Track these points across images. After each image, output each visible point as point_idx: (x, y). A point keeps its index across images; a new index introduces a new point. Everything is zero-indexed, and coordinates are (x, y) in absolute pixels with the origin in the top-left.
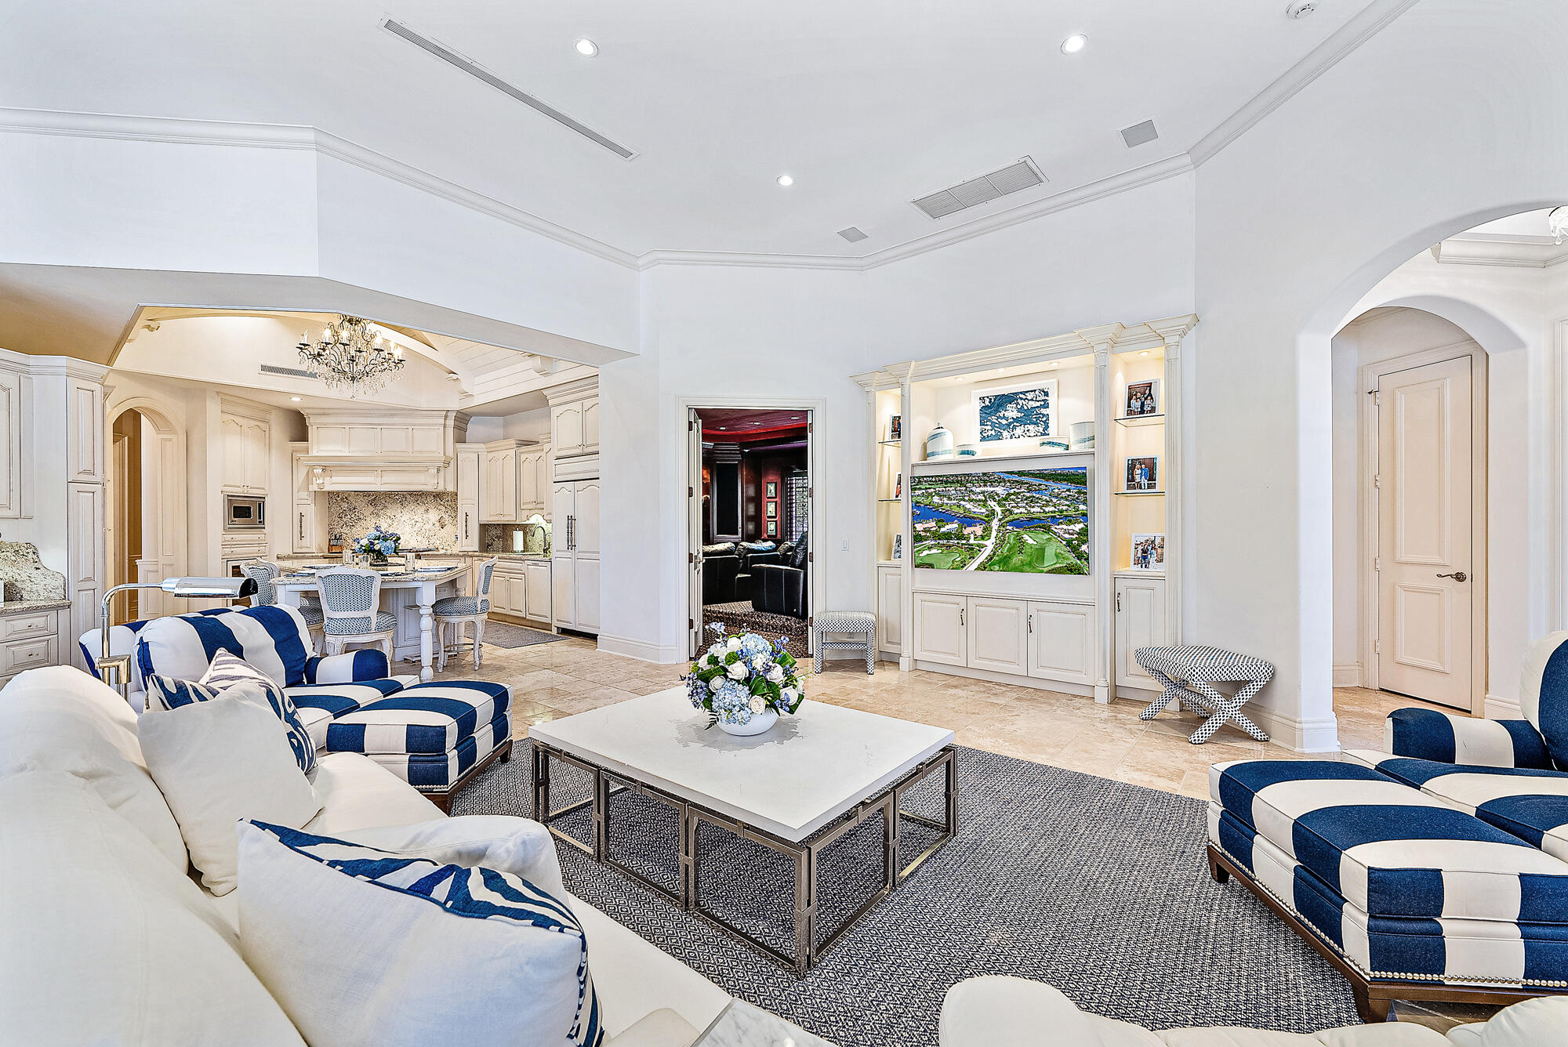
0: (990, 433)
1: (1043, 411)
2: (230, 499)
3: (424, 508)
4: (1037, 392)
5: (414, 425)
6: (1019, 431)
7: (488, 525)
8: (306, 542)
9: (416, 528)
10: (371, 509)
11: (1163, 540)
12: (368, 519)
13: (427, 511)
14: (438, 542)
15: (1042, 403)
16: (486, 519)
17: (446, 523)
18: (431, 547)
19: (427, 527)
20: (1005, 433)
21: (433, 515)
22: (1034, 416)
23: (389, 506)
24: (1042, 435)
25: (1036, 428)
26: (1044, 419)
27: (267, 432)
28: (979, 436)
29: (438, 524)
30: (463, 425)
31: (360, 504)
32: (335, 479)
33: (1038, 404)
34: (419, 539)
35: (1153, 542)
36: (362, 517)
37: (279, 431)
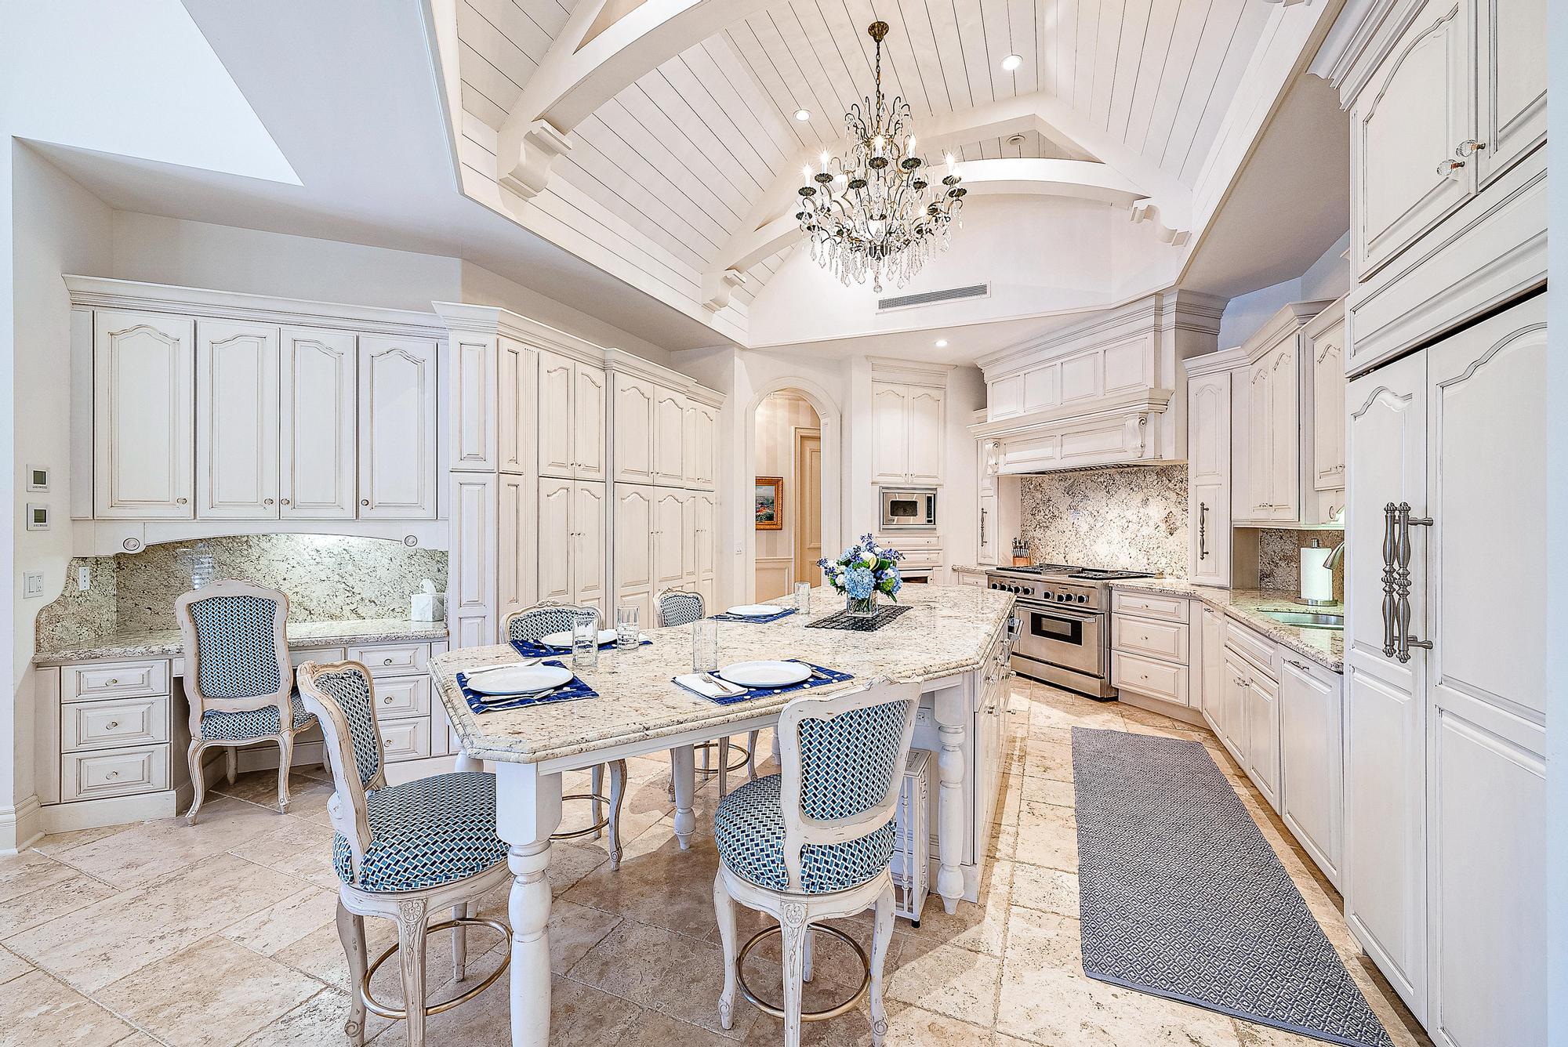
2: (885, 491)
3: (1140, 496)
5: (1105, 343)
7: (1263, 530)
8: (990, 548)
9: (1128, 534)
10: (1068, 500)
12: (1064, 517)
13: (1146, 502)
14: (1164, 560)
16: (1249, 515)
17: (1178, 524)
18: (1152, 569)
19: (1145, 531)
21: (1156, 510)
23: (1091, 495)
27: (942, 401)
29: (1163, 526)
30: (1209, 322)
31: (1055, 490)
32: (1011, 456)
34: (1134, 552)
36: (1056, 513)
37: (957, 399)
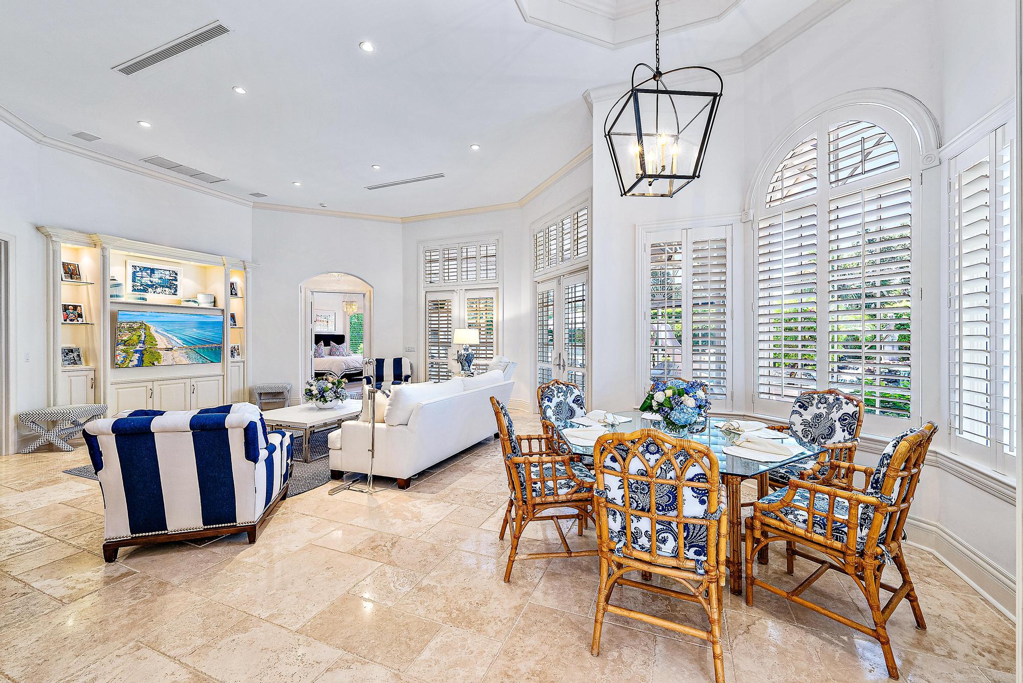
0: (139, 288)
1: (174, 282)
4: (171, 272)
6: (159, 290)
11: (238, 346)
15: (174, 278)
20: (150, 290)
22: (170, 284)
24: (173, 294)
25: (170, 290)
26: (175, 287)
28: (131, 288)
33: (172, 278)
35: (234, 347)
